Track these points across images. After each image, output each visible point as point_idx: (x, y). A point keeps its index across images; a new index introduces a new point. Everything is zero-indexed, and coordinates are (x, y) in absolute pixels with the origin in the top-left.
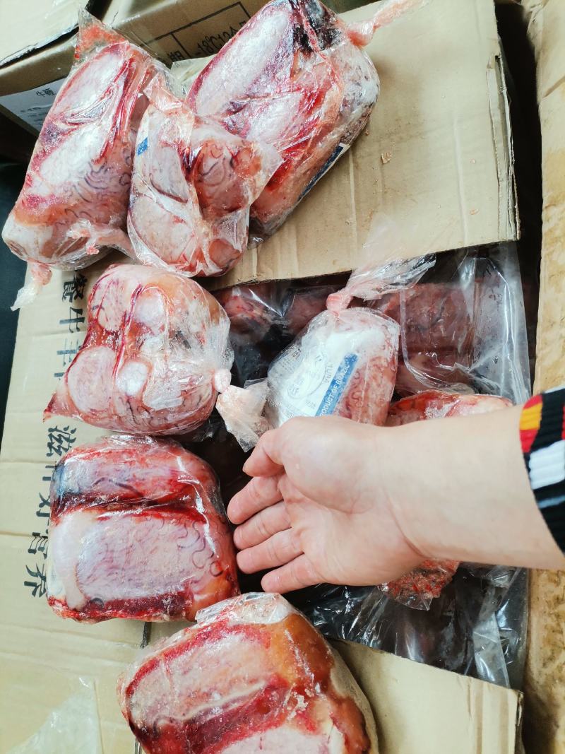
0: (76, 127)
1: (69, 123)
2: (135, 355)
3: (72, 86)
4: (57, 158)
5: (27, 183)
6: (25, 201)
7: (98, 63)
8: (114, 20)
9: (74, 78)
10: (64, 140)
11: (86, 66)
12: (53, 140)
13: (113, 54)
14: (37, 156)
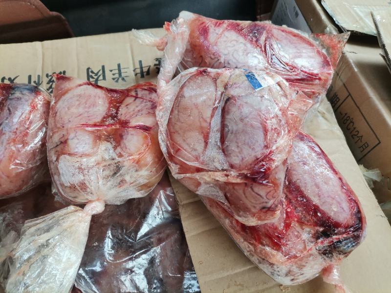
0: (263, 49)
1: (265, 44)
2: (98, 138)
3: (294, 38)
4: (237, 41)
5: (217, 23)
6: (204, 25)
7: (314, 54)
8: (350, 52)
9: (301, 37)
10: (252, 43)
11: (311, 45)
12: (251, 35)
13: (322, 63)
14: (238, 25)
